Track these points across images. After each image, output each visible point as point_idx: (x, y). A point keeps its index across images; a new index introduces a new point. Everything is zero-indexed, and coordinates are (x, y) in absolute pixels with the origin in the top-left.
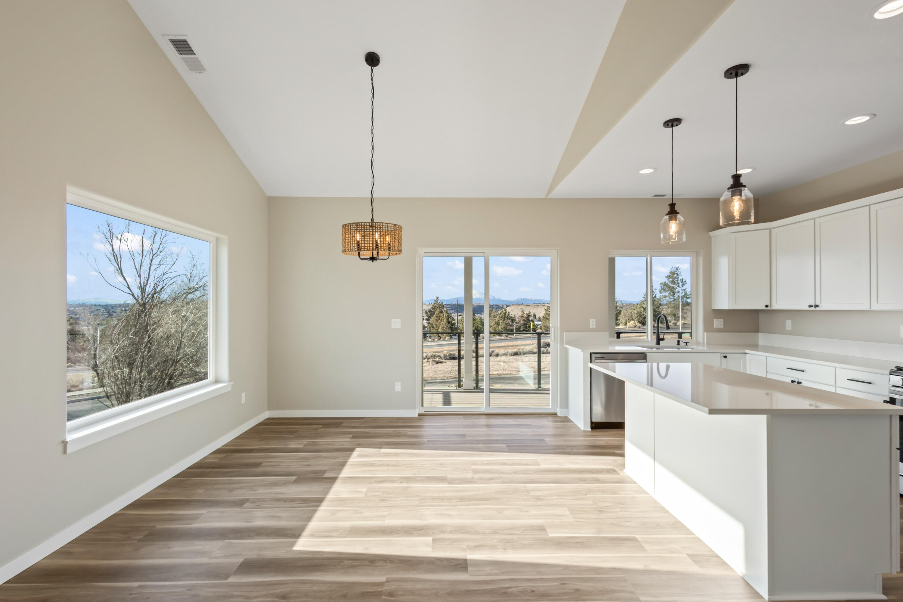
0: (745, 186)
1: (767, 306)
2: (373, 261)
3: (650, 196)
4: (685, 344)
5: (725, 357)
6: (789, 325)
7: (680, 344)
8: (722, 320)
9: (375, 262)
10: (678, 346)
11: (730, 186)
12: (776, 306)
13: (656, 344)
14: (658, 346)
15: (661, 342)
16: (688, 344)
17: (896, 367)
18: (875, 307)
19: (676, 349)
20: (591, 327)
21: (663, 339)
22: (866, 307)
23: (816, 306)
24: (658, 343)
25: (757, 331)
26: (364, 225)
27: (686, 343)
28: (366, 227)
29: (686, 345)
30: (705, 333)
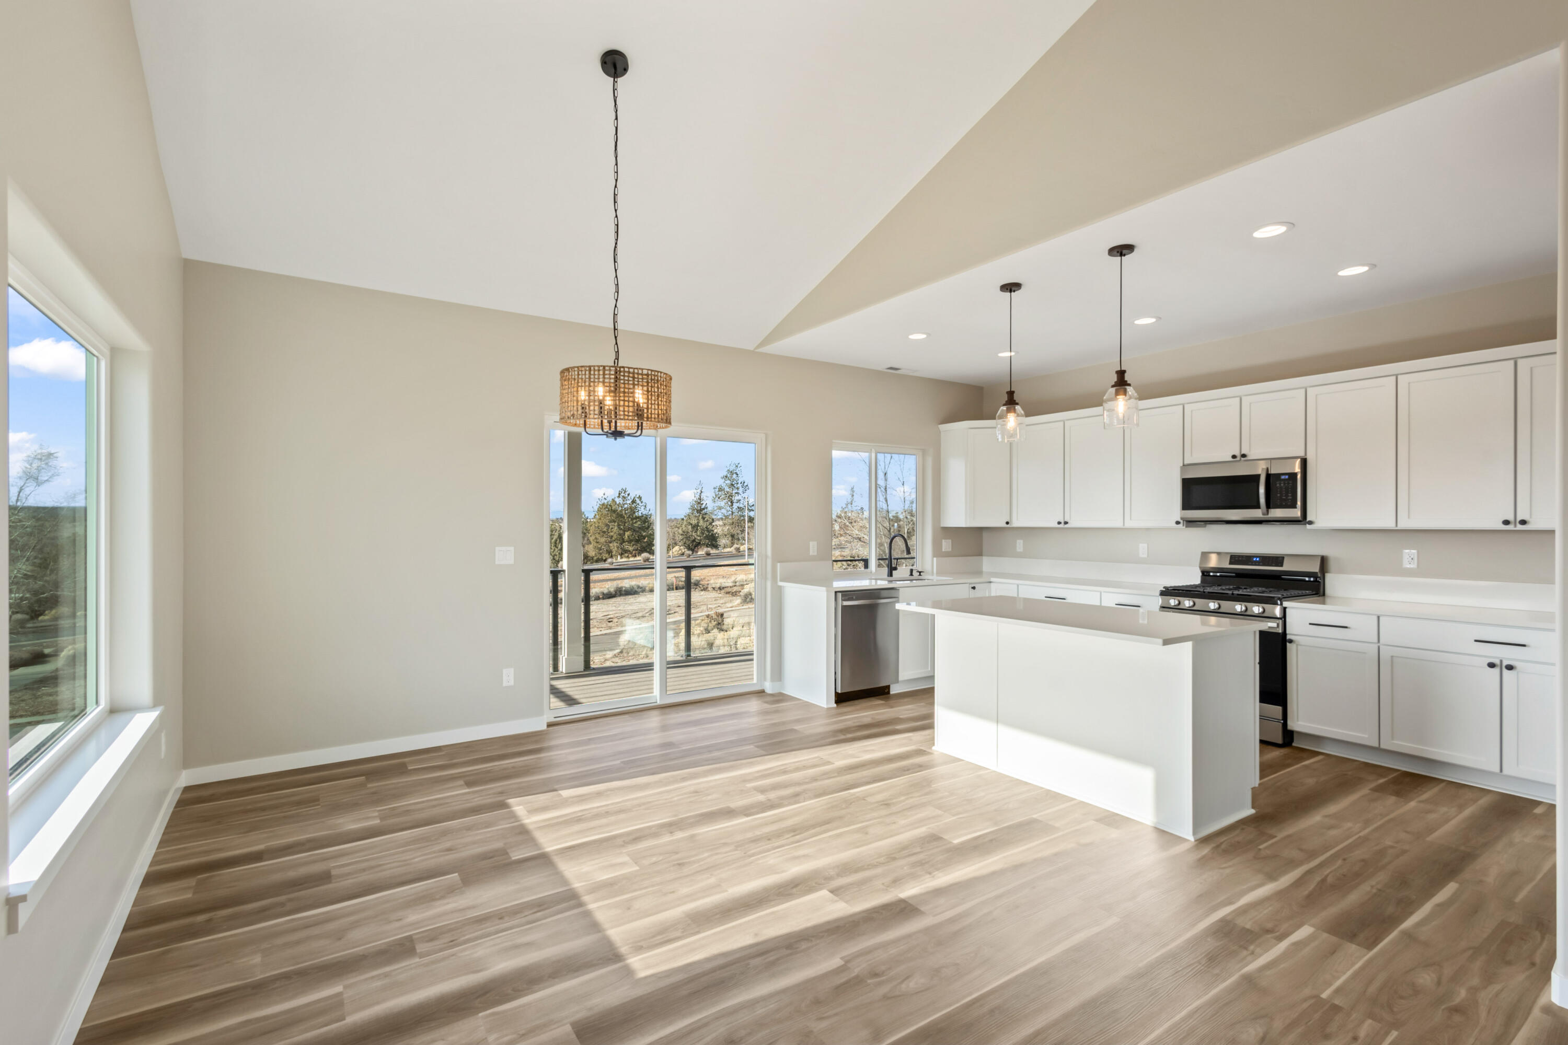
0: (1129, 385)
1: (1007, 523)
2: (616, 439)
3: (882, 367)
4: (918, 574)
5: (974, 588)
6: (1020, 545)
7: (913, 574)
8: (950, 541)
9: (619, 440)
10: (911, 578)
11: (1114, 384)
12: (1015, 523)
13: (888, 576)
14: (890, 578)
15: (894, 572)
16: (921, 574)
17: (1164, 588)
18: (1129, 524)
19: (909, 582)
20: (811, 553)
21: (895, 569)
22: (1118, 524)
23: (1066, 523)
24: (891, 575)
25: (980, 554)
26: (634, 373)
27: (920, 572)
28: (636, 376)
29: (920, 575)
30: (935, 559)
